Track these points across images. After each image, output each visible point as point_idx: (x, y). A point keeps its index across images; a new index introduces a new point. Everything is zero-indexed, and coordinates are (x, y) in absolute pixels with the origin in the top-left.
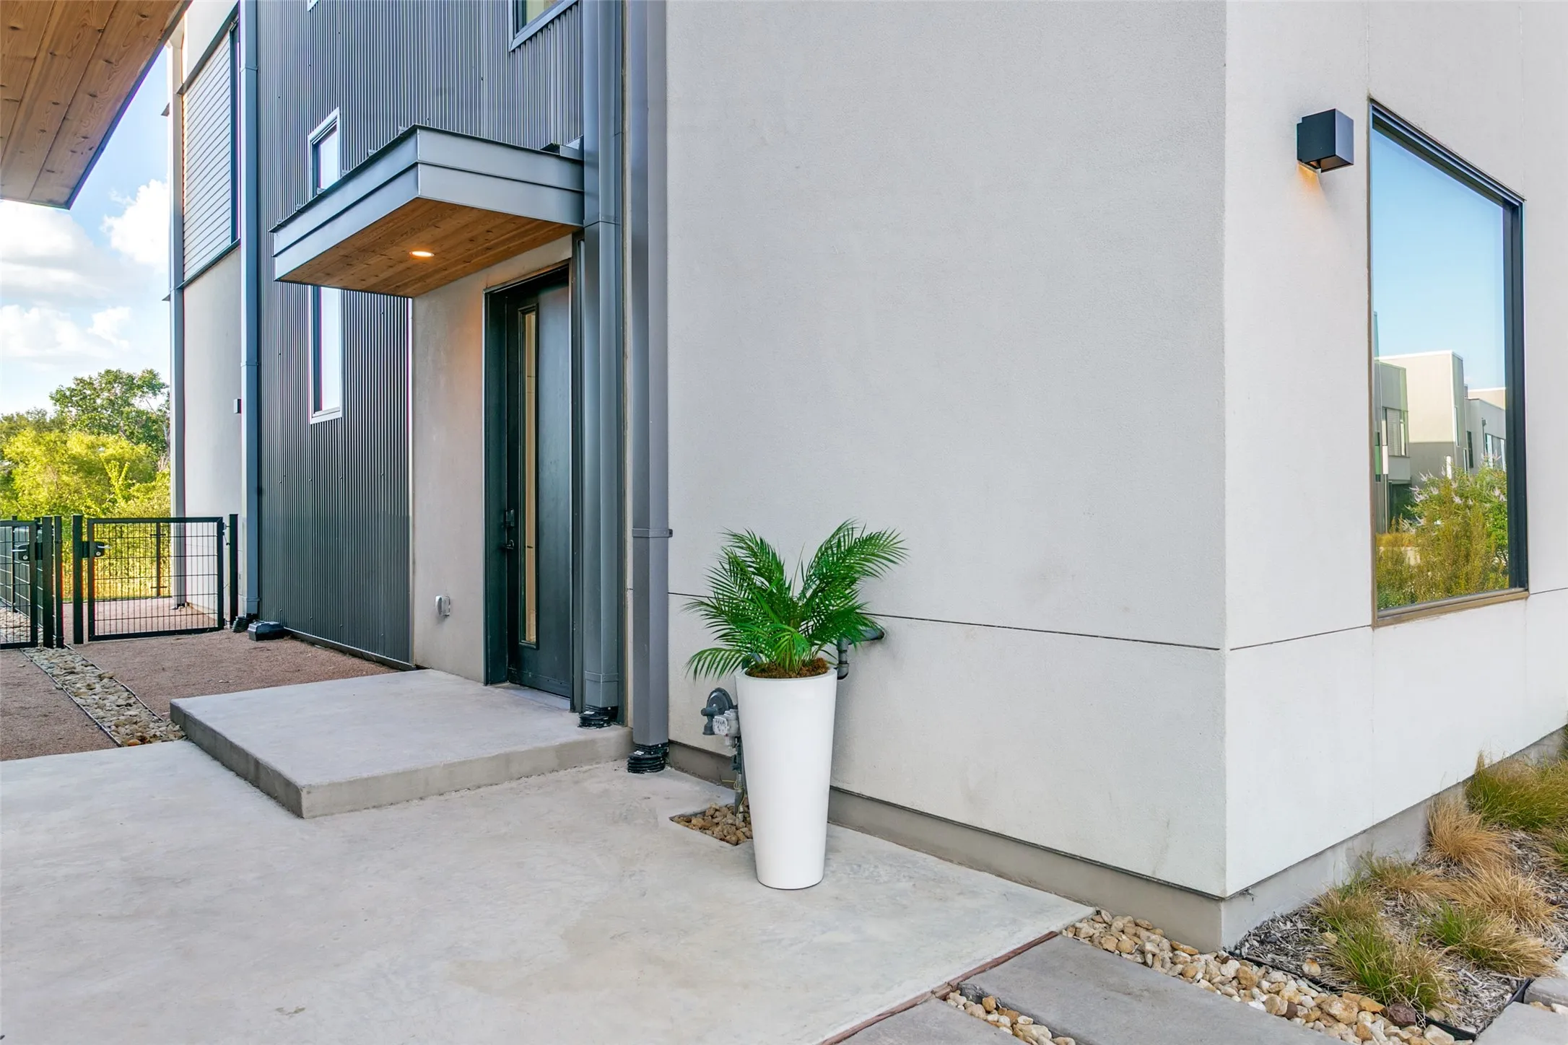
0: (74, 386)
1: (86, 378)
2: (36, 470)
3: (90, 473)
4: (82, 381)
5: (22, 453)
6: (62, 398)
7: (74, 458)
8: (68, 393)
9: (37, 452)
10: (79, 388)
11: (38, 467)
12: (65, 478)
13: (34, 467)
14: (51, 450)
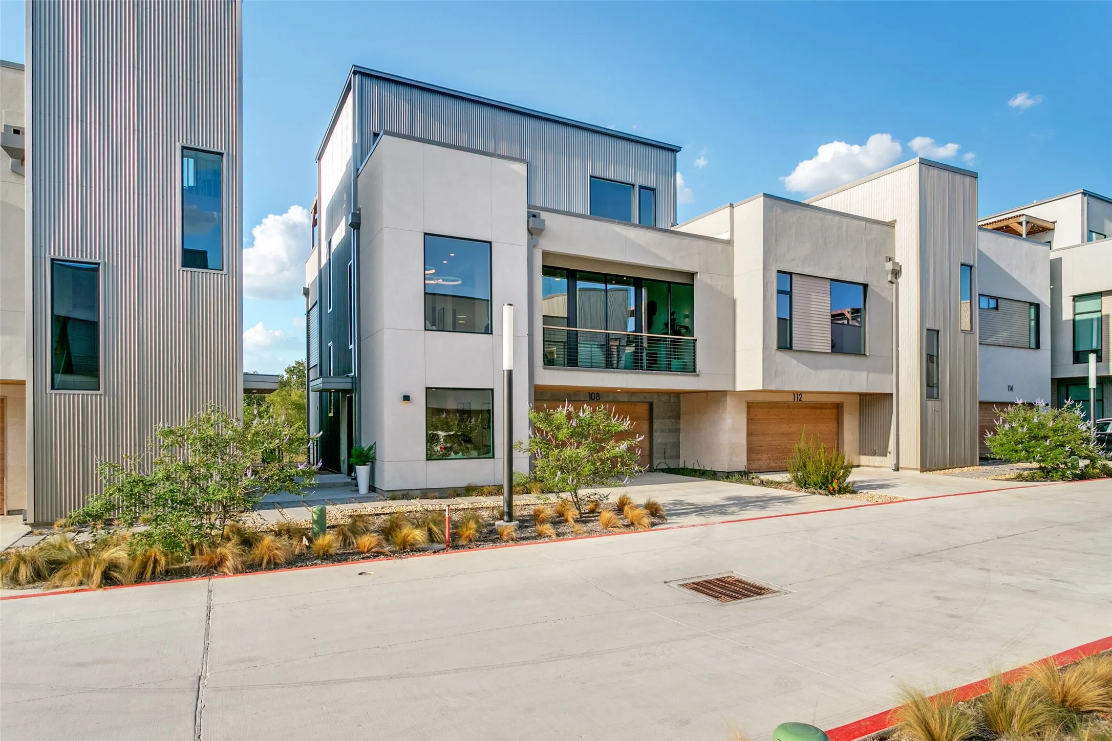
0: (295, 366)
1: (300, 361)
2: (278, 408)
3: (300, 409)
4: (298, 363)
5: (273, 399)
6: (290, 371)
7: (293, 402)
8: (292, 369)
9: (278, 400)
10: (297, 366)
11: (279, 407)
12: (290, 411)
13: (278, 406)
14: (284, 399)
